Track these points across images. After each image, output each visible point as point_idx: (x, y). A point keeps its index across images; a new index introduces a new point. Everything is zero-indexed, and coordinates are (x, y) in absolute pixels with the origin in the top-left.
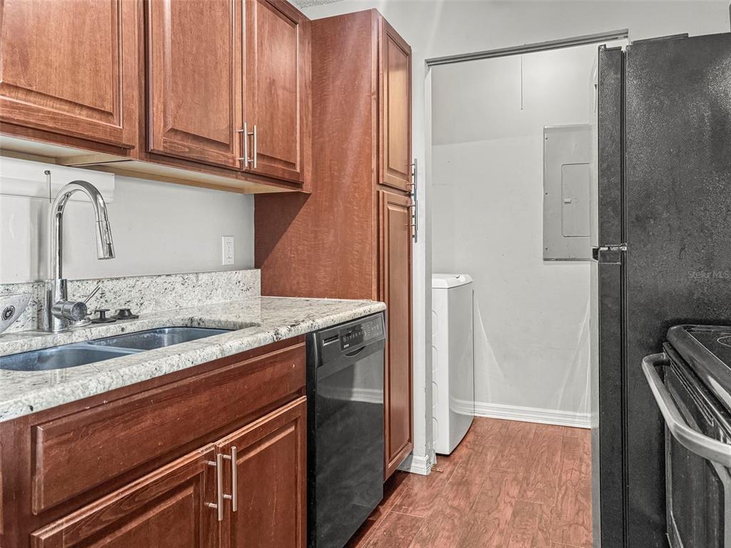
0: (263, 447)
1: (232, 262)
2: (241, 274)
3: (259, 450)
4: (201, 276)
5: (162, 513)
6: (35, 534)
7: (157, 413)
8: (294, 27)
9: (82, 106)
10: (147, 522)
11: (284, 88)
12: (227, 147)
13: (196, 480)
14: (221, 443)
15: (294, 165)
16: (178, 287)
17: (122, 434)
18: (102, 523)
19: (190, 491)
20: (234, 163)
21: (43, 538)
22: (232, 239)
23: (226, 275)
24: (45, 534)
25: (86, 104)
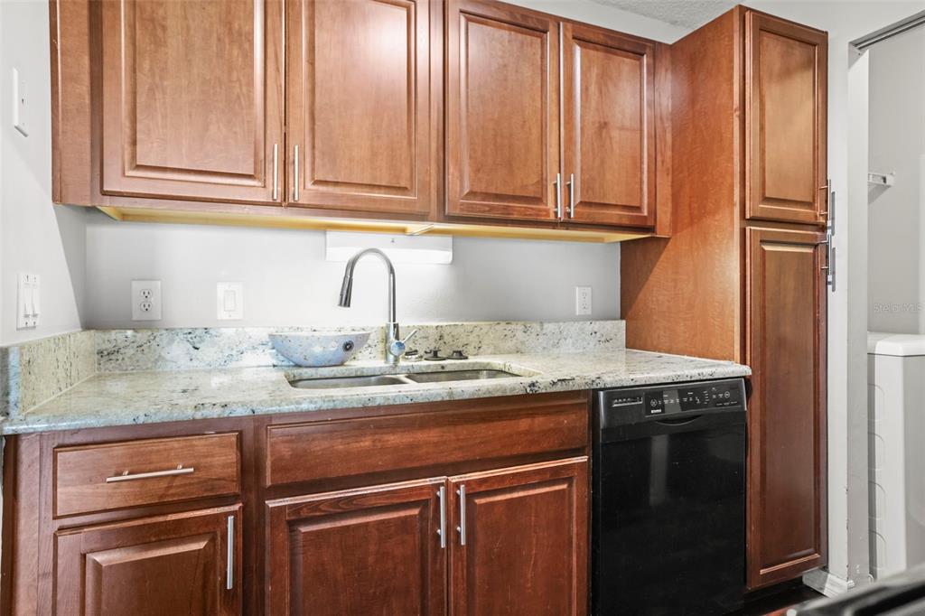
0: (515, 495)
1: (589, 312)
2: (597, 326)
3: (508, 496)
4: (546, 326)
5: (382, 522)
6: (266, 502)
7: (377, 437)
8: (640, 60)
9: (379, 187)
10: (367, 524)
11: (622, 128)
12: (538, 200)
13: (423, 504)
14: (454, 479)
15: (639, 209)
16: (520, 335)
17: (341, 447)
18: (320, 510)
19: (416, 512)
20: (548, 215)
21: (270, 506)
22: (588, 290)
23: (577, 325)
24: (271, 504)
25: (384, 184)
